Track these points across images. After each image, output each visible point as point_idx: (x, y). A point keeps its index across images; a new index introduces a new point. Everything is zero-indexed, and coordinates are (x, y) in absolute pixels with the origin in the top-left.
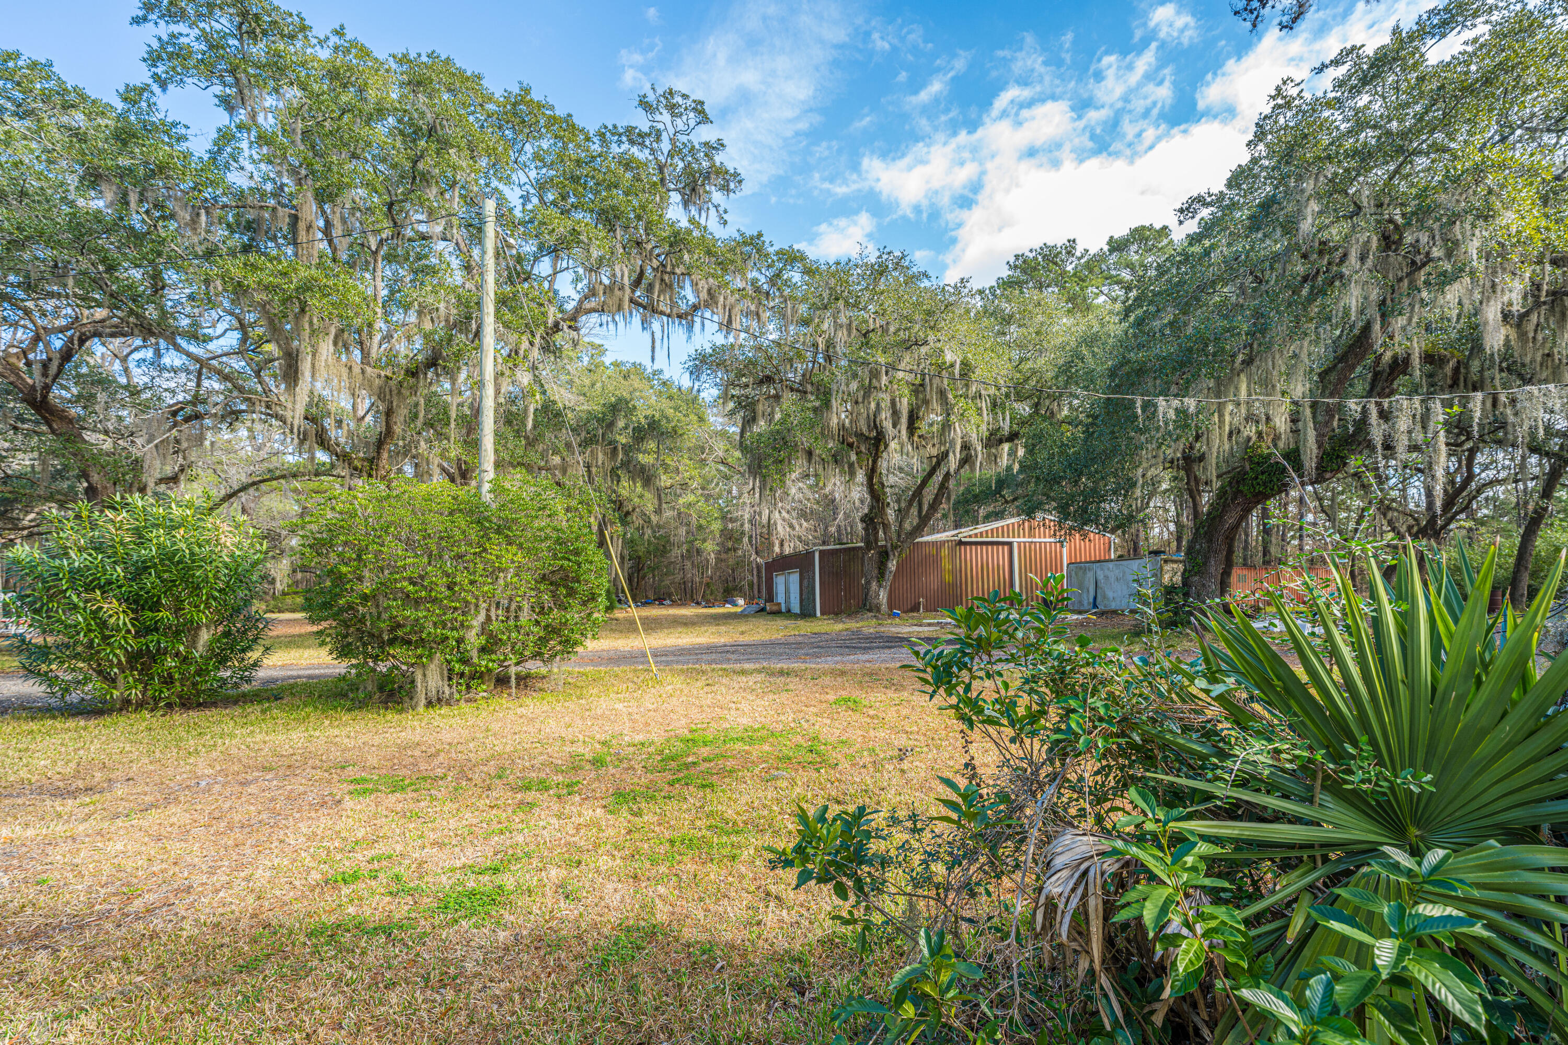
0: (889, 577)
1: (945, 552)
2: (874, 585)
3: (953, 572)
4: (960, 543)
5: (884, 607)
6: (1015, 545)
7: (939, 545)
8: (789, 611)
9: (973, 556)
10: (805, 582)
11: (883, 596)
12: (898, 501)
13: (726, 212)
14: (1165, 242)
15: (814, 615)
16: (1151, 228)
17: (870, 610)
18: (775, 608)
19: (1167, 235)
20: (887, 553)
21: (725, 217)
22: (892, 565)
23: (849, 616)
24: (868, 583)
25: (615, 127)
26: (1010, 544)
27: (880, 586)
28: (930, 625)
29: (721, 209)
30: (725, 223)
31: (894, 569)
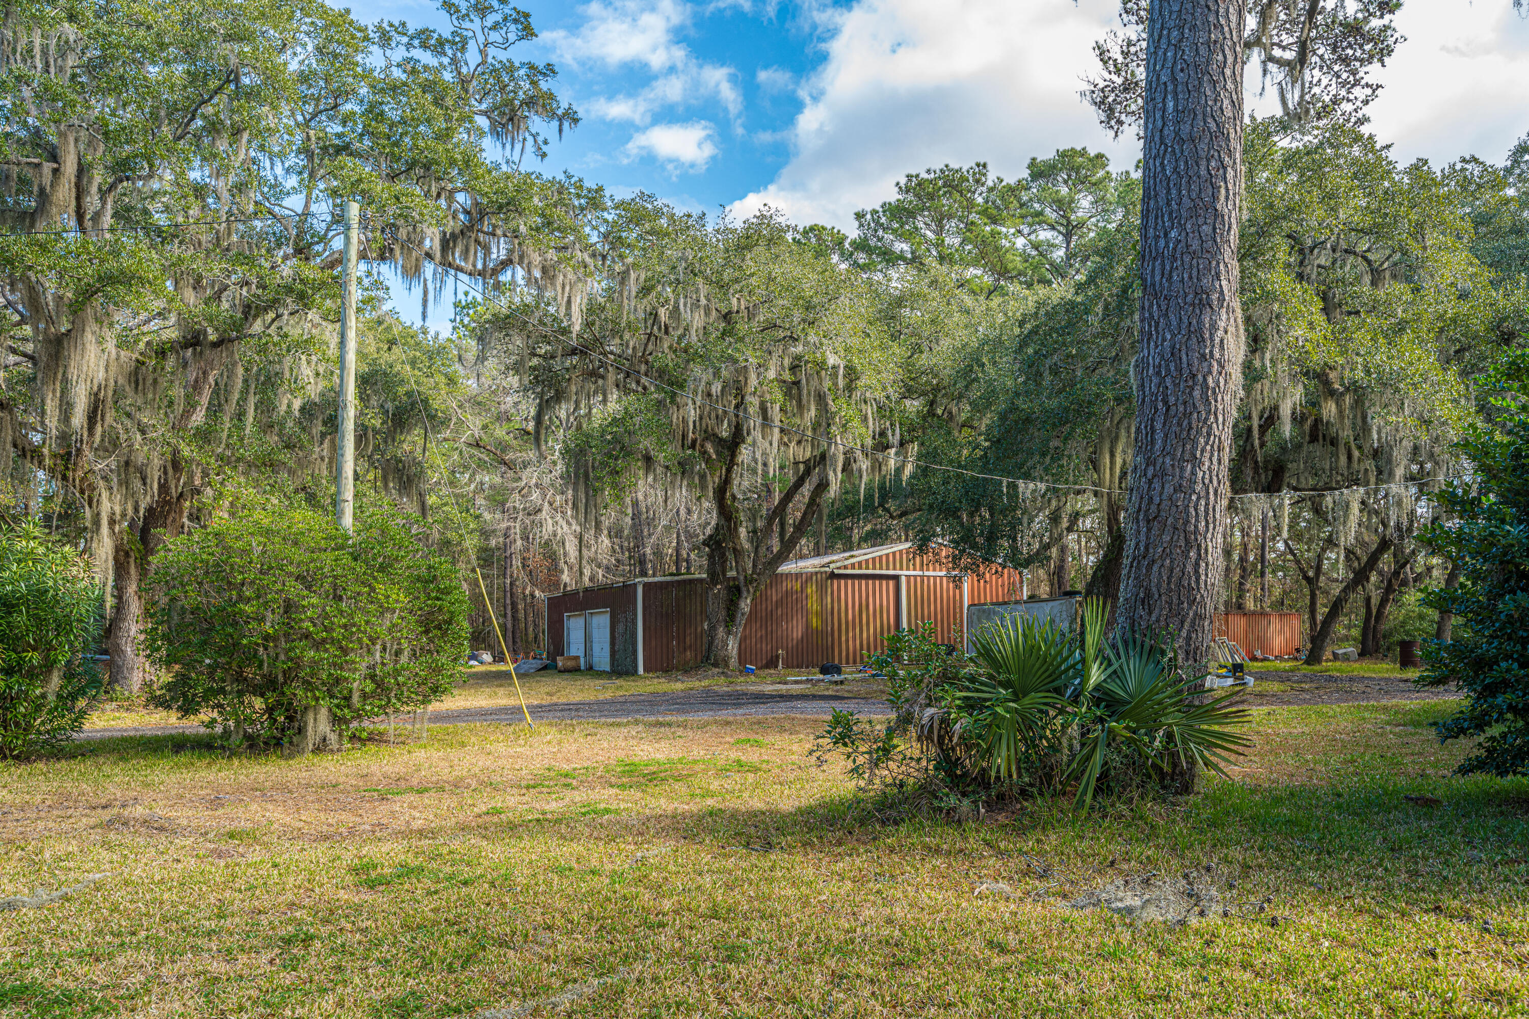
0: (741, 620)
1: (811, 589)
2: (721, 632)
3: (819, 614)
4: (833, 576)
5: (733, 662)
6: (903, 579)
7: (806, 578)
8: (590, 668)
9: (848, 592)
10: (620, 628)
11: (732, 646)
12: (753, 519)
13: (546, 142)
14: (1101, 173)
15: (636, 671)
16: (1083, 153)
17: (716, 665)
18: (570, 664)
19: (1104, 166)
20: (738, 589)
21: (545, 148)
22: (745, 605)
23: (686, 672)
24: (713, 628)
25: (403, 24)
26: (896, 578)
27: (729, 633)
28: (796, 682)
29: (540, 139)
30: (544, 155)
31: (747, 610)
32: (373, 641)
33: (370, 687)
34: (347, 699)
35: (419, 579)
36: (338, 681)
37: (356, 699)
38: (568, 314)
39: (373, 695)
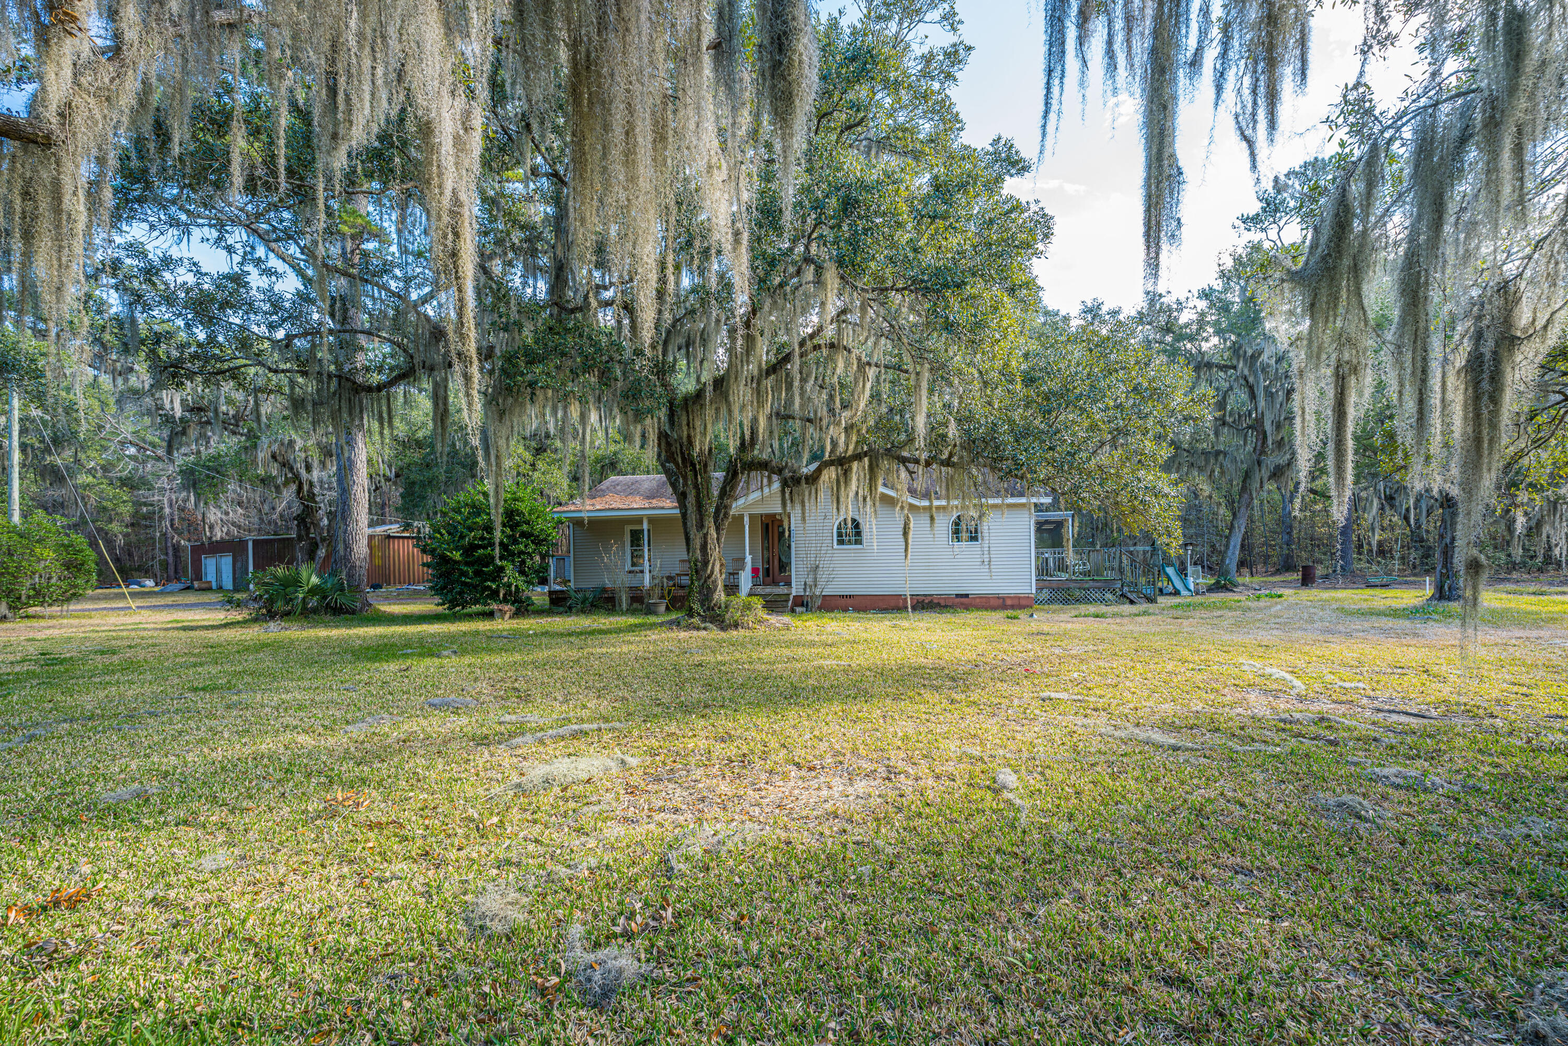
8: (219, 588)
10: (239, 565)
18: (204, 586)
20: (317, 544)
31: (323, 555)
32: (34, 573)
33: (32, 593)
34: (19, 598)
35: (63, 545)
36: (12, 590)
37: (23, 598)
38: (173, 409)
39: (34, 597)
